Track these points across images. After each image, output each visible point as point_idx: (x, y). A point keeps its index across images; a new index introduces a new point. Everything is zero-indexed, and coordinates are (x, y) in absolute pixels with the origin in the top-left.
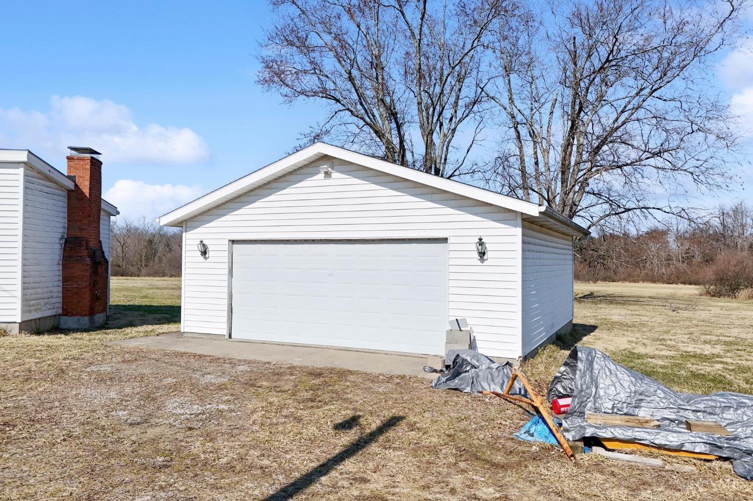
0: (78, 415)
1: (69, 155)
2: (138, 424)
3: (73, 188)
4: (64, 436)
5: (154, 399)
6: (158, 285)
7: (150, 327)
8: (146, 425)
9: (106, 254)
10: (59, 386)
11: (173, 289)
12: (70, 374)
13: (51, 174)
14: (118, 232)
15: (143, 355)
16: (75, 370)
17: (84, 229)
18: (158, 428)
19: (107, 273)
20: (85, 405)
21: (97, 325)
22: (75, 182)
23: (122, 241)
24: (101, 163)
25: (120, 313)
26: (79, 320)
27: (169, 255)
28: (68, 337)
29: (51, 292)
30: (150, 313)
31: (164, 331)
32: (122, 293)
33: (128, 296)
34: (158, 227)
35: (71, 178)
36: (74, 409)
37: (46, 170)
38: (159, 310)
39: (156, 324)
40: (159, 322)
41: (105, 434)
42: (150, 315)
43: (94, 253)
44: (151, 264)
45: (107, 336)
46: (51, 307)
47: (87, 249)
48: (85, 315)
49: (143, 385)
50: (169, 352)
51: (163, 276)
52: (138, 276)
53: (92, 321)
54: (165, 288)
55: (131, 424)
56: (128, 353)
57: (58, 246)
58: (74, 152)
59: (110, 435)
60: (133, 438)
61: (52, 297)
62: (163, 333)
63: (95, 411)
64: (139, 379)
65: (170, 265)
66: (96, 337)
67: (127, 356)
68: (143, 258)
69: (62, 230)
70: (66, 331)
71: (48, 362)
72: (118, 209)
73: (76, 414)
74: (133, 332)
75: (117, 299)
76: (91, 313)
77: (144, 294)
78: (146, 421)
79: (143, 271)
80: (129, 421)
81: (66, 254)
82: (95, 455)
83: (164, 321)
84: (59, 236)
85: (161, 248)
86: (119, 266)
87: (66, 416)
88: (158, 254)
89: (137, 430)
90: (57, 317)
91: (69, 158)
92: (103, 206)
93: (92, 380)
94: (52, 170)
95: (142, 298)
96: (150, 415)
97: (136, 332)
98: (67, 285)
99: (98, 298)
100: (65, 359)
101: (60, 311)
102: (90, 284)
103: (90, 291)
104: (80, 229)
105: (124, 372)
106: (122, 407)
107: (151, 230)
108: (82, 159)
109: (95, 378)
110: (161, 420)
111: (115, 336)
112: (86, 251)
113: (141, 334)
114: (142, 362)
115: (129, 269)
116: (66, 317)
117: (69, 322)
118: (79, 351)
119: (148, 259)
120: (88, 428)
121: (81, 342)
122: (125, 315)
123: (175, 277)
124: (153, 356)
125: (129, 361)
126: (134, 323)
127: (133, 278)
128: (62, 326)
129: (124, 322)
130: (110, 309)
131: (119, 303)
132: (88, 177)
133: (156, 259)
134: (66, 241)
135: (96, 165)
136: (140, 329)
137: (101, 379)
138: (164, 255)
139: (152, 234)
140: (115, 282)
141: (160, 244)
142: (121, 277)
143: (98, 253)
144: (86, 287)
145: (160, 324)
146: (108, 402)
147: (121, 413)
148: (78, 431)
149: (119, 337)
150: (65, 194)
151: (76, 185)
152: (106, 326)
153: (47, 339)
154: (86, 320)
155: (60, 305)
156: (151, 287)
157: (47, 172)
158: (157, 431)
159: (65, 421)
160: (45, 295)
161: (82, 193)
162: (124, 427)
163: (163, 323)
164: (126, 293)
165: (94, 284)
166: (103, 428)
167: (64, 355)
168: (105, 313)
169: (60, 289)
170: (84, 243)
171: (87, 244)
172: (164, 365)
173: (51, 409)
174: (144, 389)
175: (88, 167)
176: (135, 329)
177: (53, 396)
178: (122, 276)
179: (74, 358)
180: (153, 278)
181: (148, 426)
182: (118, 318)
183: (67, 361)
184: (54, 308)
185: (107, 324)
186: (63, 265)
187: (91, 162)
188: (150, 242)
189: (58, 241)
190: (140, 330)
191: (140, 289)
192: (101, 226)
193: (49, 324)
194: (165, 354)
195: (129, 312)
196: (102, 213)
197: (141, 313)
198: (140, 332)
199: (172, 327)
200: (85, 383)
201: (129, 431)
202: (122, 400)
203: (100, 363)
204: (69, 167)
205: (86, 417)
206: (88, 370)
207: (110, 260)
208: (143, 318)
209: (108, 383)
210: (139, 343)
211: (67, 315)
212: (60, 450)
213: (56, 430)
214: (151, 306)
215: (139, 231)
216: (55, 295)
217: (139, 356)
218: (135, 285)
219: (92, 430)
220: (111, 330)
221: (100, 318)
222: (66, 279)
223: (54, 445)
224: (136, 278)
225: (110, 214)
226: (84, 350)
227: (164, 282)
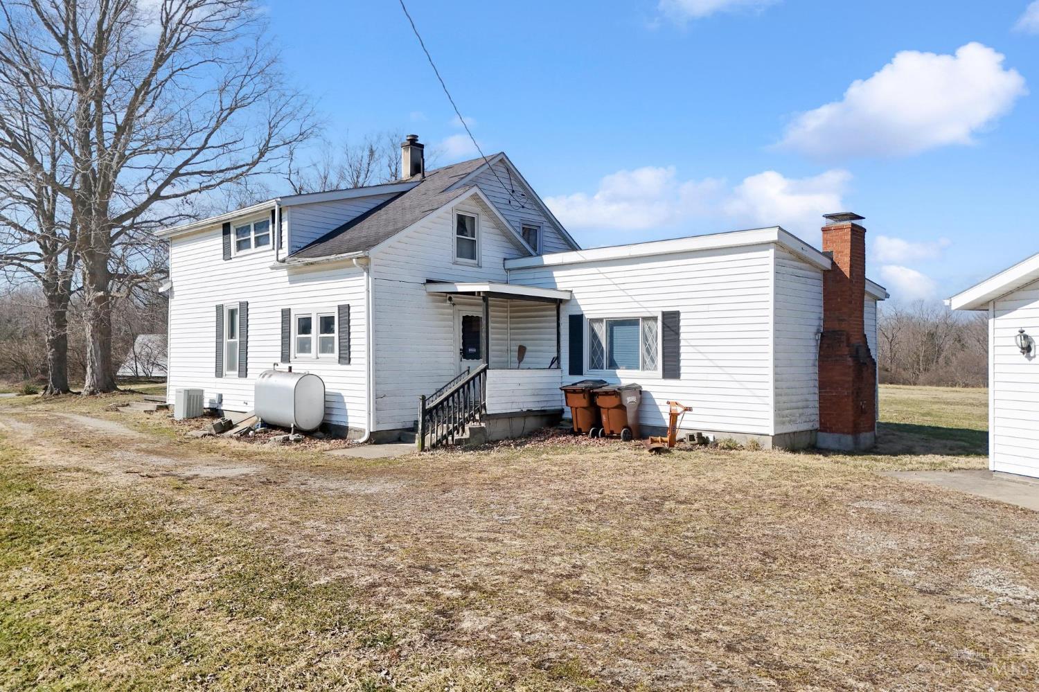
0: (848, 562)
1: (824, 225)
2: (932, 593)
3: (829, 267)
4: (832, 584)
5: (952, 563)
6: (946, 398)
7: (938, 459)
8: (943, 597)
9: (873, 352)
10: (822, 519)
11: (972, 404)
12: (835, 507)
13: (804, 252)
14: (885, 323)
15: (931, 496)
16: (840, 503)
17: (844, 320)
18: (961, 606)
19: (875, 378)
20: (856, 551)
21: (862, 447)
22: (832, 259)
23: (890, 336)
24: (865, 230)
25: (894, 435)
26: (840, 439)
27: (960, 355)
28: (828, 460)
29: (807, 401)
30: (938, 438)
31: (961, 466)
32: (894, 406)
33: (902, 412)
34: (943, 313)
35: (828, 255)
36: (842, 552)
37: (797, 247)
38: (951, 435)
39: (948, 455)
40: (951, 452)
41: (886, 595)
42: (937, 441)
43: (857, 351)
44: (933, 367)
45: (877, 464)
46: (806, 420)
47: (848, 346)
48: (848, 433)
49: (935, 540)
50: (971, 497)
51: (954, 385)
52: (915, 384)
53: (856, 442)
54: (958, 404)
55: (921, 591)
56: (908, 490)
57: (813, 343)
58: (830, 221)
59: (893, 598)
60: (926, 611)
61: (807, 407)
62: (959, 469)
63: (869, 561)
64: (927, 529)
65: (963, 369)
66: (862, 463)
67: (907, 494)
68: (921, 358)
69: (816, 323)
70: (825, 452)
71: (807, 488)
72: (887, 291)
73: (845, 561)
74: (914, 463)
75: (887, 415)
76: (856, 431)
77: (925, 410)
78: (942, 592)
79: (922, 378)
80: (918, 586)
81: (822, 353)
82: (873, 620)
83: (959, 450)
84: (814, 329)
85: (948, 345)
86: (887, 370)
87: (832, 559)
88: (944, 354)
89: (931, 601)
90: (814, 433)
91: (824, 230)
92: (868, 288)
93: (862, 520)
94: (805, 247)
95: (923, 415)
96: (948, 584)
97: (917, 463)
98: (825, 392)
99: (863, 412)
100: (826, 487)
101: (817, 426)
102: (853, 393)
103: (853, 401)
104: (840, 320)
105: (906, 516)
106: (905, 564)
107: (932, 319)
108: (841, 229)
109: (867, 518)
110: (965, 595)
111: (888, 465)
112: (847, 349)
113: (926, 467)
114: (930, 507)
115: (900, 373)
116: (825, 434)
117: (827, 439)
118: (843, 478)
119: (928, 361)
120: (862, 582)
121: (843, 468)
122: (901, 438)
123: (973, 387)
124: (946, 500)
125: (911, 502)
126: (914, 450)
127: (908, 387)
128: (821, 444)
129: (899, 447)
130: (878, 427)
131: (891, 421)
132: (848, 251)
133: (941, 360)
134: (822, 335)
135: (858, 234)
136: (922, 458)
137: (874, 520)
138: (953, 354)
139: (933, 324)
140: (884, 392)
141: (947, 339)
142: (890, 385)
143: (862, 352)
144: (847, 396)
145: (954, 455)
146: (886, 553)
147: (905, 572)
148: (849, 583)
149: (896, 467)
150: (820, 276)
151: (833, 264)
152: (875, 450)
153: (803, 459)
154: (848, 440)
155: (817, 418)
156: (936, 400)
157: (800, 251)
158: (962, 610)
159: (832, 565)
160: (800, 404)
161: (842, 273)
162: (911, 593)
163: (959, 454)
164: (900, 407)
165: (857, 393)
166: (882, 587)
167: (825, 482)
168: (872, 433)
169: (817, 398)
170: (844, 338)
171: (848, 339)
172: (964, 515)
173: (814, 546)
174: (936, 545)
175: (849, 237)
176: (915, 458)
177: (815, 532)
178: (891, 383)
179: (837, 487)
180: (937, 388)
181: (947, 600)
182: (890, 441)
183: (830, 490)
184: (810, 421)
185: (876, 447)
186: (819, 366)
187: (852, 230)
188: (932, 335)
189: (812, 336)
190: (923, 460)
191: (918, 403)
192: (866, 315)
193: (805, 440)
194: (966, 500)
195: (905, 434)
196: (866, 297)
197: (923, 436)
198: (923, 463)
199: (974, 461)
200: (854, 523)
201: (918, 600)
202: (906, 555)
203: (871, 498)
204: (825, 241)
205: (859, 566)
206: (857, 505)
207: (877, 360)
208: (927, 444)
209: (884, 527)
210: (924, 479)
211: (826, 431)
212: (830, 601)
213: (823, 575)
214: (938, 428)
215: (913, 321)
216: (811, 404)
217: (924, 498)
218: (912, 396)
219: (868, 586)
220: (883, 456)
221: (866, 438)
222: (823, 384)
223: (821, 593)
224: (912, 387)
225: (877, 299)
226: (849, 479)
227: (955, 394)
